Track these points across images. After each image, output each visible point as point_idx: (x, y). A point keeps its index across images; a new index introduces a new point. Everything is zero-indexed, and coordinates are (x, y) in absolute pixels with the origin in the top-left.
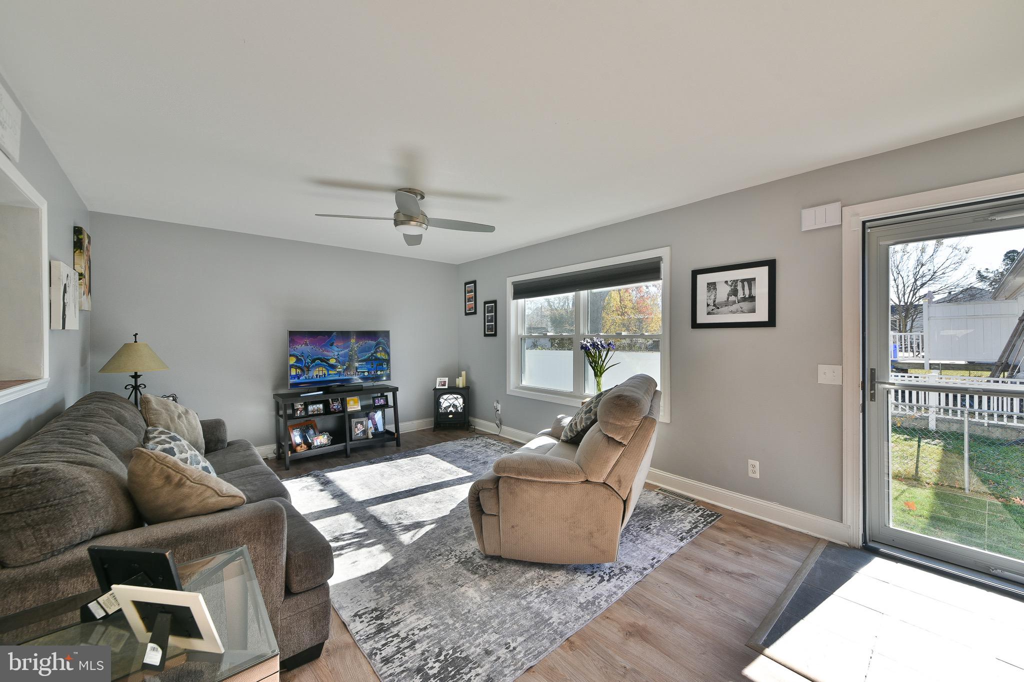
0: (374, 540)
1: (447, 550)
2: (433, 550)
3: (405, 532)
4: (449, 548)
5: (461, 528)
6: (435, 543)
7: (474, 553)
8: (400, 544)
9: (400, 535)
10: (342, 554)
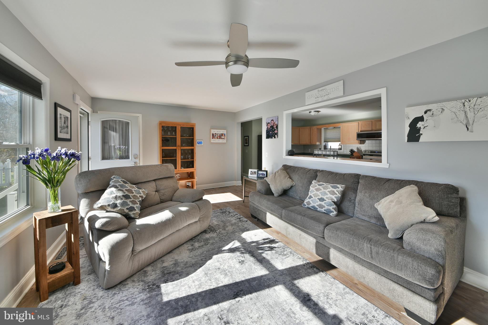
0: (252, 245)
1: (219, 235)
2: (225, 236)
3: (238, 247)
4: (218, 236)
5: (210, 245)
6: (224, 239)
7: (209, 233)
8: (239, 241)
9: (240, 246)
10: (263, 240)
